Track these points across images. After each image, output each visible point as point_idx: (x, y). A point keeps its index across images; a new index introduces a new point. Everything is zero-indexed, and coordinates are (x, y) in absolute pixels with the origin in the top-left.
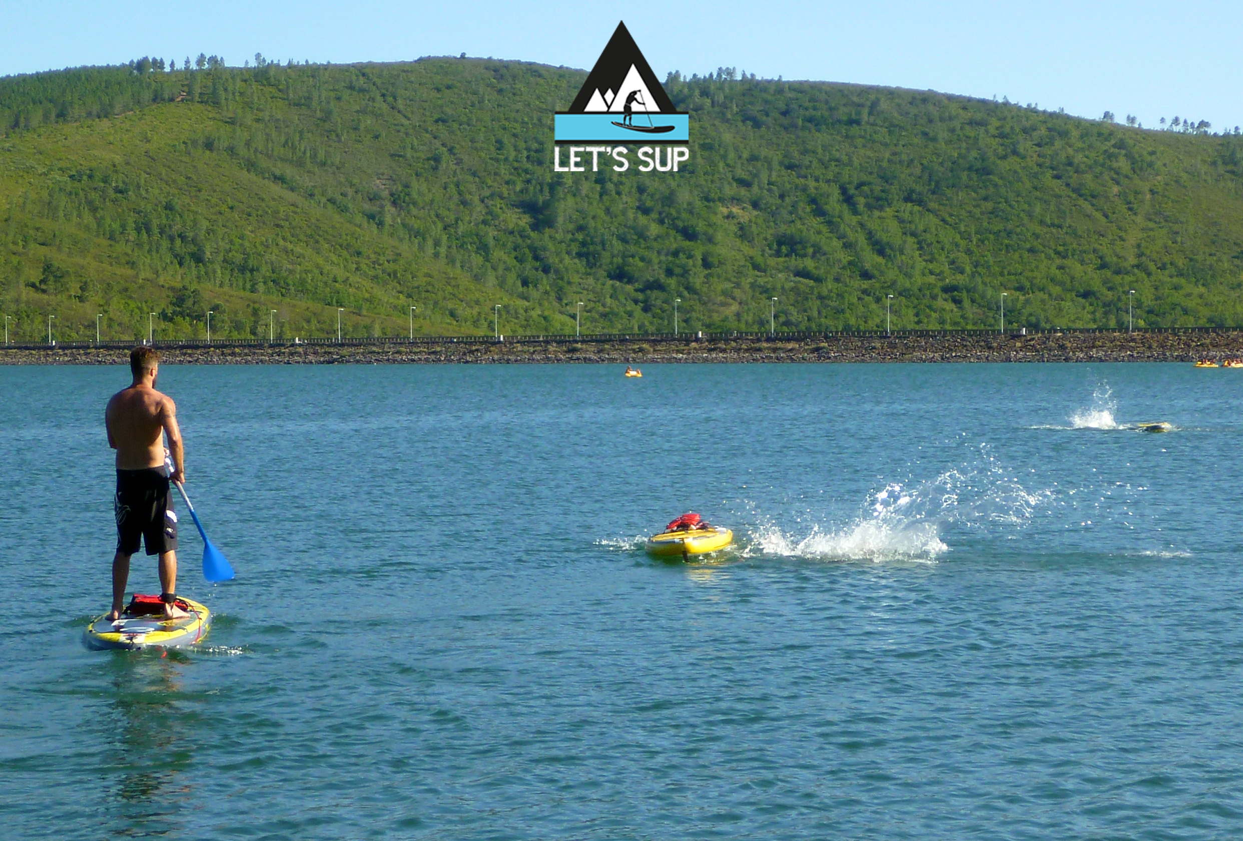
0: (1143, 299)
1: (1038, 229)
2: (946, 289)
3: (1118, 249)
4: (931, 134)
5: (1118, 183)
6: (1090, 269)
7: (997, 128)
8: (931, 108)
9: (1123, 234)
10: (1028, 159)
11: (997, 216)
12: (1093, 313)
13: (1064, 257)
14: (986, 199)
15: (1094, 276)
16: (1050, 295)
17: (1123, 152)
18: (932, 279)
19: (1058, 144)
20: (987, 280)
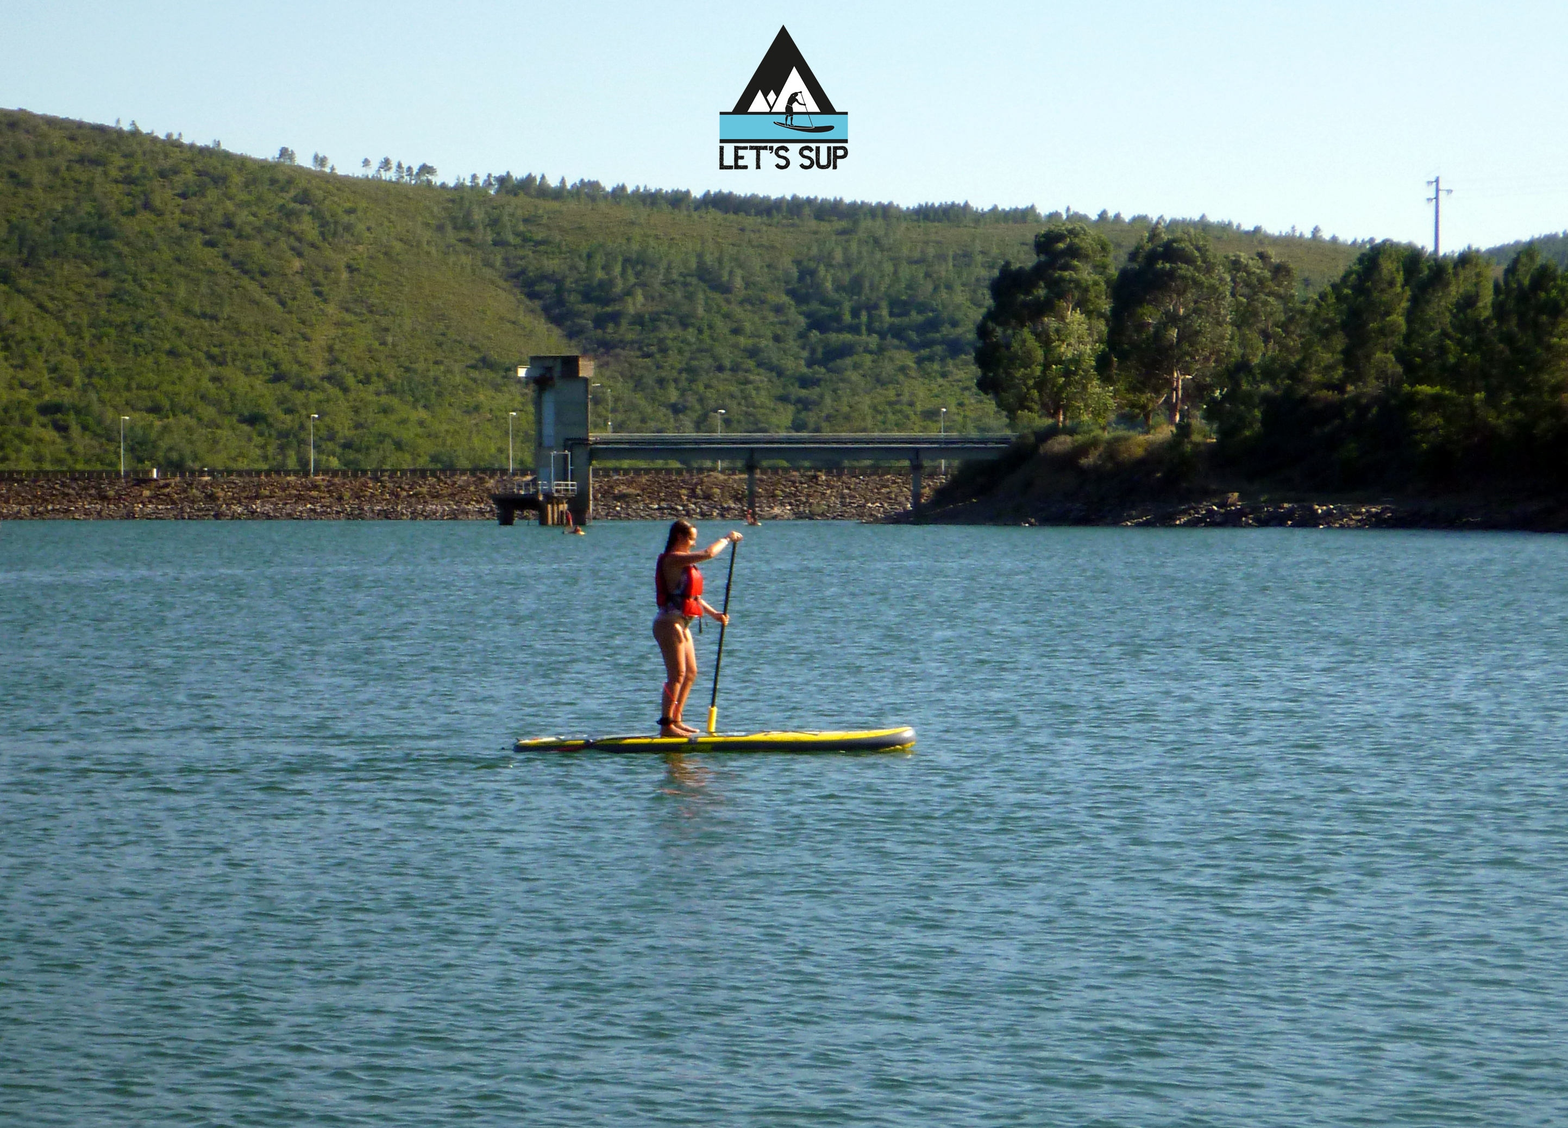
0: (338, 427)
1: (183, 322)
2: (45, 410)
3: (301, 355)
4: (23, 177)
5: (300, 255)
6: (258, 383)
7: (121, 169)
8: (23, 137)
9: (308, 331)
10: (167, 216)
11: (121, 301)
12: (263, 447)
13: (220, 364)
14: (104, 274)
15: (265, 392)
16: (200, 420)
17: (308, 208)
18: (23, 394)
19: (212, 194)
20: (107, 396)
